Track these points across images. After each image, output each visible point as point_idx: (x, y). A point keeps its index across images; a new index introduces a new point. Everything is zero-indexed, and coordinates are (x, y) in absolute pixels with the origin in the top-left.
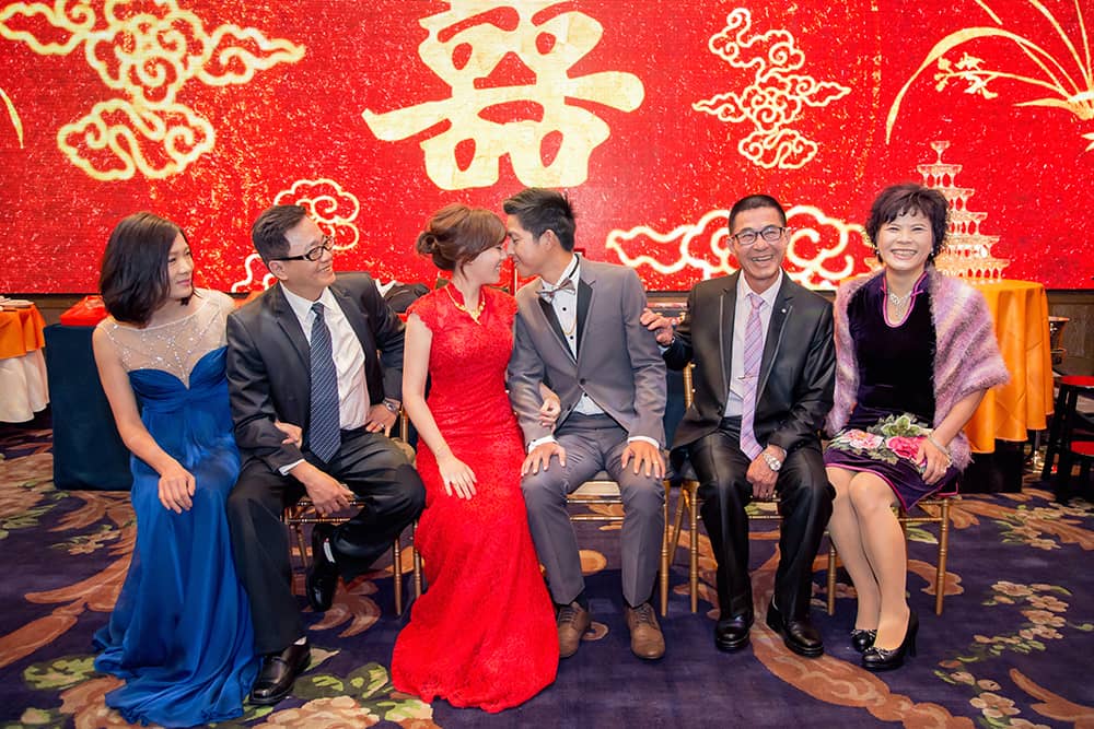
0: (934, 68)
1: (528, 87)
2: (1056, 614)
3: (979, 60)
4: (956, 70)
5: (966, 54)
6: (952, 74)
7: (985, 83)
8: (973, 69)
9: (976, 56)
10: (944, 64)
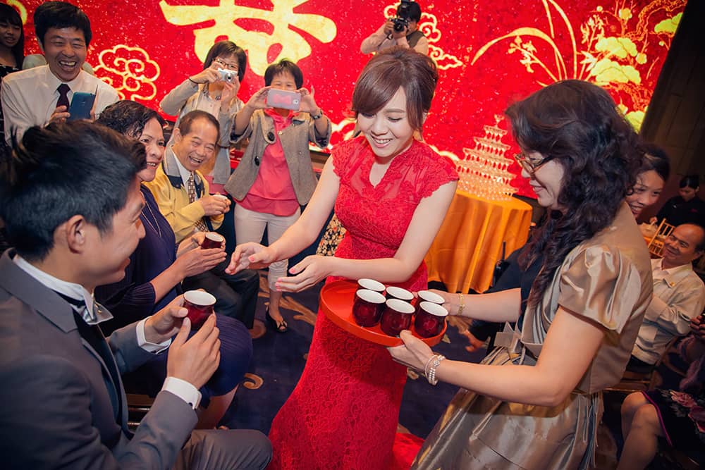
0: (512, 39)
1: (267, 12)
4: (522, 47)
5: (530, 42)
6: (519, 48)
7: (531, 62)
10: (518, 41)
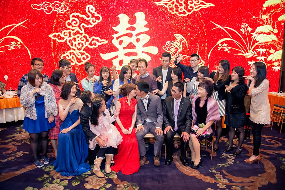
0: (218, 45)
1: (134, 49)
2: (233, 159)
3: (227, 45)
4: (222, 46)
5: (225, 43)
6: (222, 47)
7: (228, 49)
8: (226, 46)
9: (227, 44)
10: (220, 45)
